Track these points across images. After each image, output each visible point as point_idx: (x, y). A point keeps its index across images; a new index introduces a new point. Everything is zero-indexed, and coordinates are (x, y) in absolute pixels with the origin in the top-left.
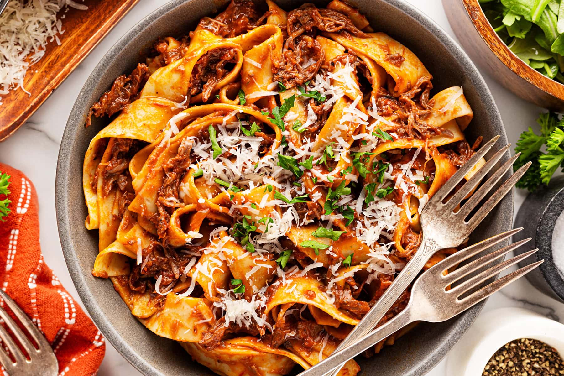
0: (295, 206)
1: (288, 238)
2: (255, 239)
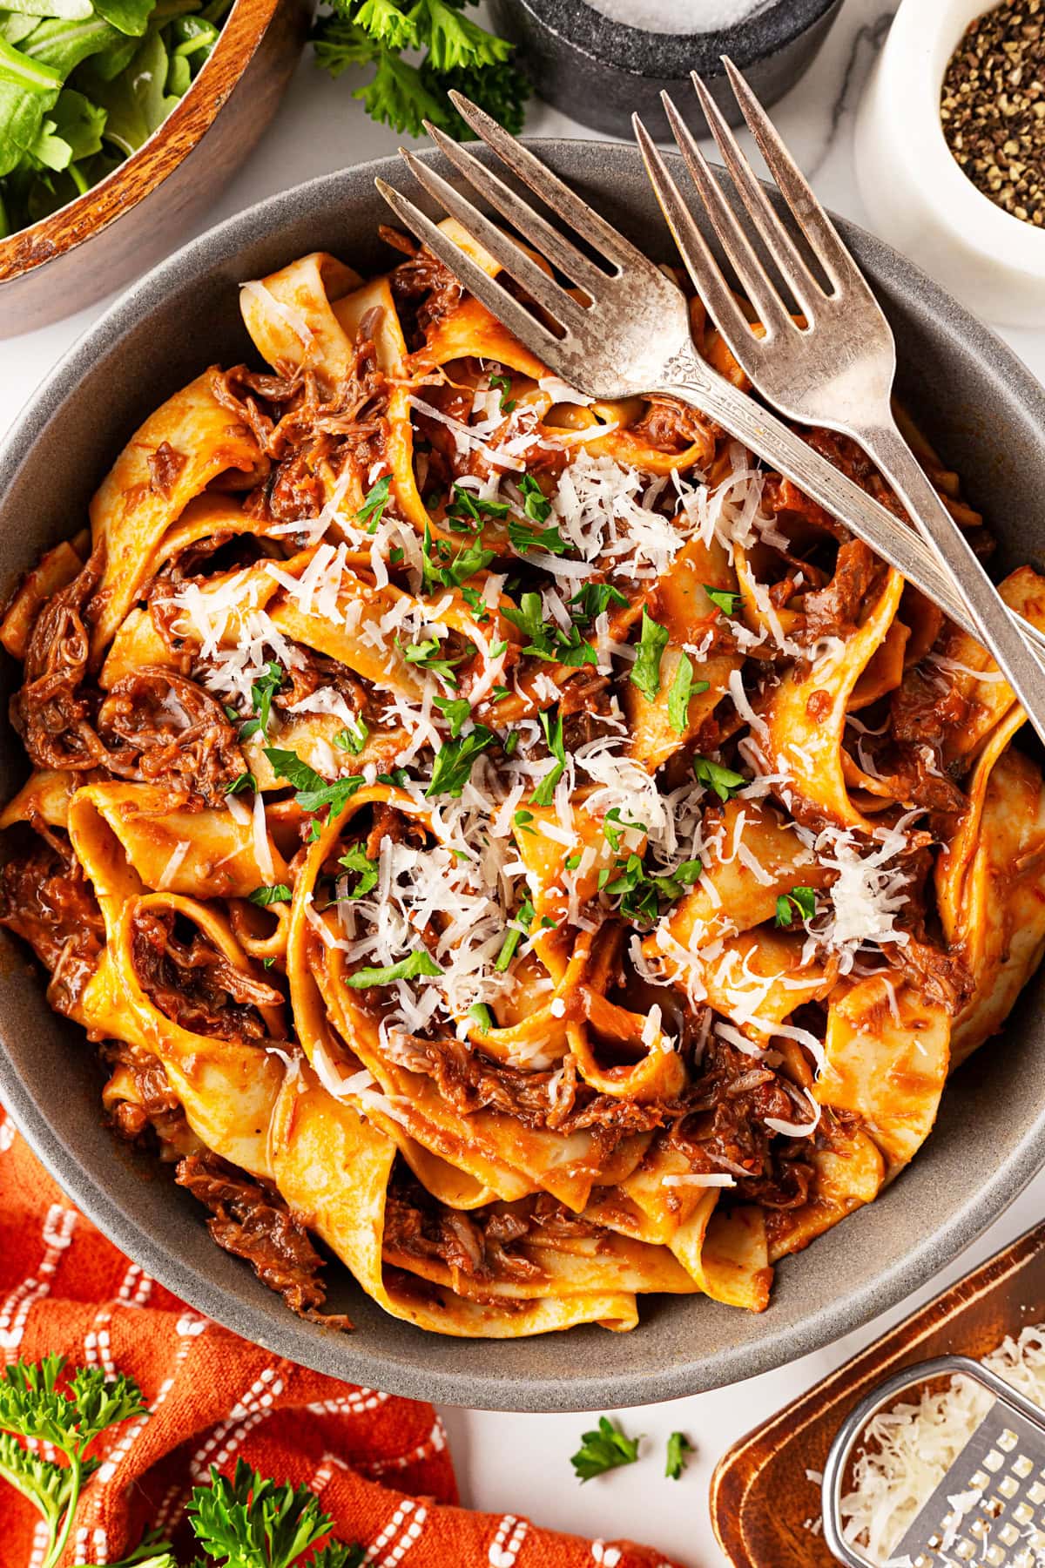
0: (572, 747)
1: (662, 768)
2: (664, 859)
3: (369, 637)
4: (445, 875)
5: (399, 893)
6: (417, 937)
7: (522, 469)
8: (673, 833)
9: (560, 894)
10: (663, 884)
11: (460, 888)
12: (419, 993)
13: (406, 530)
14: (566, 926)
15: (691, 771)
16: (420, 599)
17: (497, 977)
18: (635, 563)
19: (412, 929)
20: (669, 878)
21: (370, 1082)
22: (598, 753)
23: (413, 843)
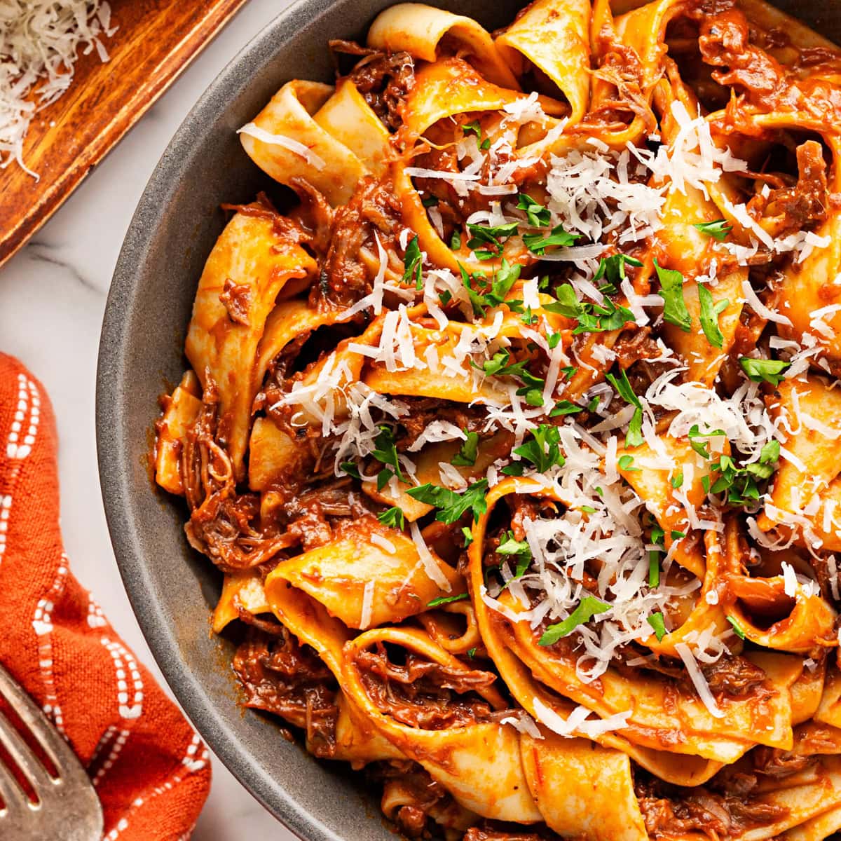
0: (642, 391)
1: (718, 380)
2: (748, 449)
3: (450, 369)
4: (582, 530)
5: (552, 558)
6: (580, 587)
7: (515, 191)
8: (747, 427)
9: (678, 510)
10: (754, 469)
11: (598, 535)
12: (598, 629)
13: (445, 274)
14: (691, 532)
15: (741, 373)
16: (478, 322)
17: (654, 593)
18: (633, 229)
19: (574, 582)
20: (757, 462)
21: (588, 713)
22: (664, 388)
23: (548, 515)
